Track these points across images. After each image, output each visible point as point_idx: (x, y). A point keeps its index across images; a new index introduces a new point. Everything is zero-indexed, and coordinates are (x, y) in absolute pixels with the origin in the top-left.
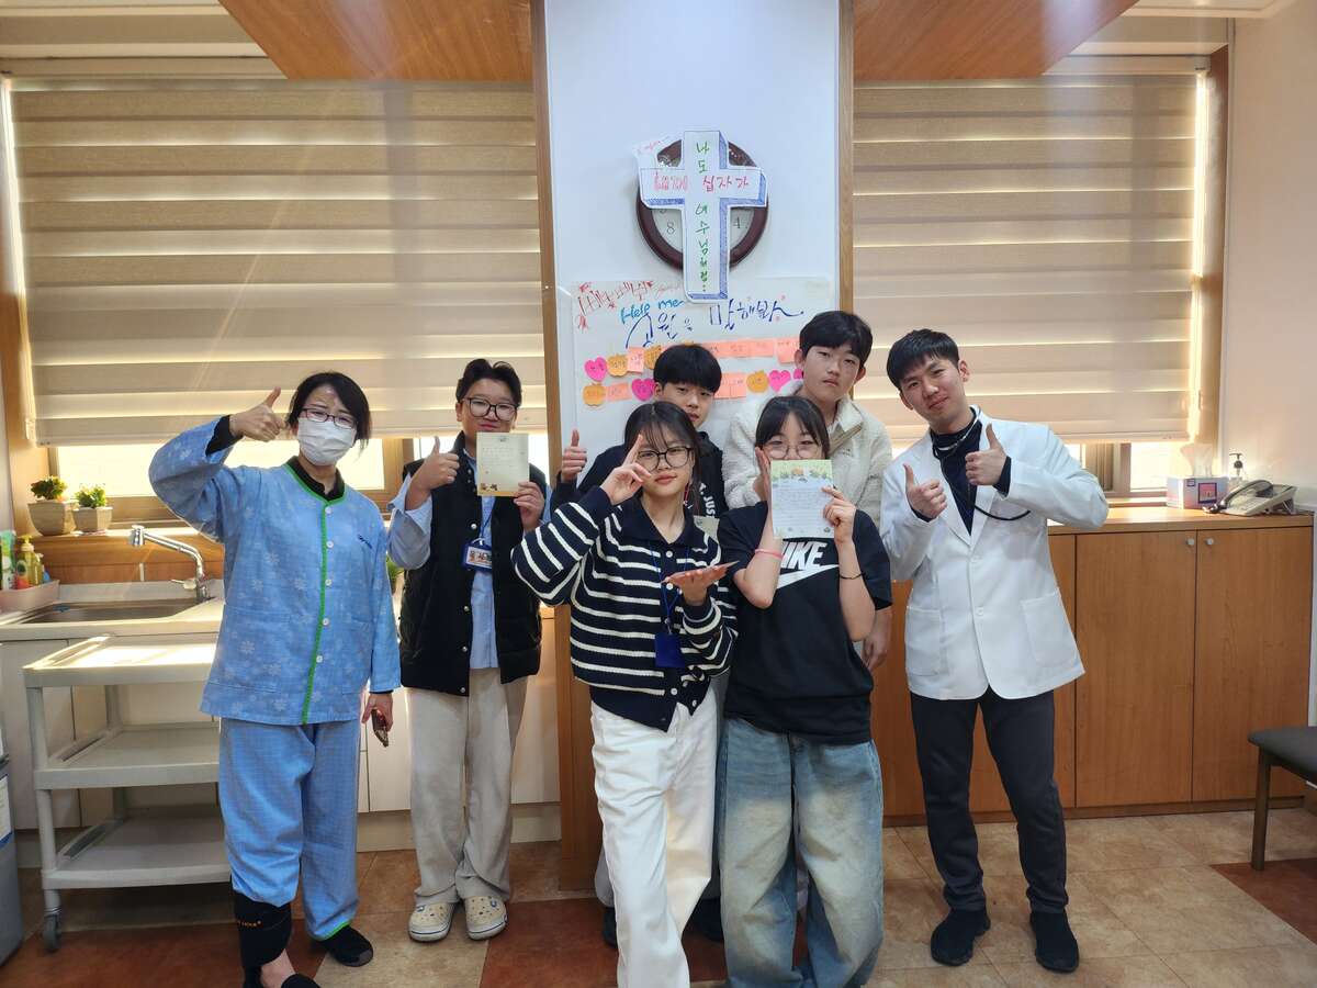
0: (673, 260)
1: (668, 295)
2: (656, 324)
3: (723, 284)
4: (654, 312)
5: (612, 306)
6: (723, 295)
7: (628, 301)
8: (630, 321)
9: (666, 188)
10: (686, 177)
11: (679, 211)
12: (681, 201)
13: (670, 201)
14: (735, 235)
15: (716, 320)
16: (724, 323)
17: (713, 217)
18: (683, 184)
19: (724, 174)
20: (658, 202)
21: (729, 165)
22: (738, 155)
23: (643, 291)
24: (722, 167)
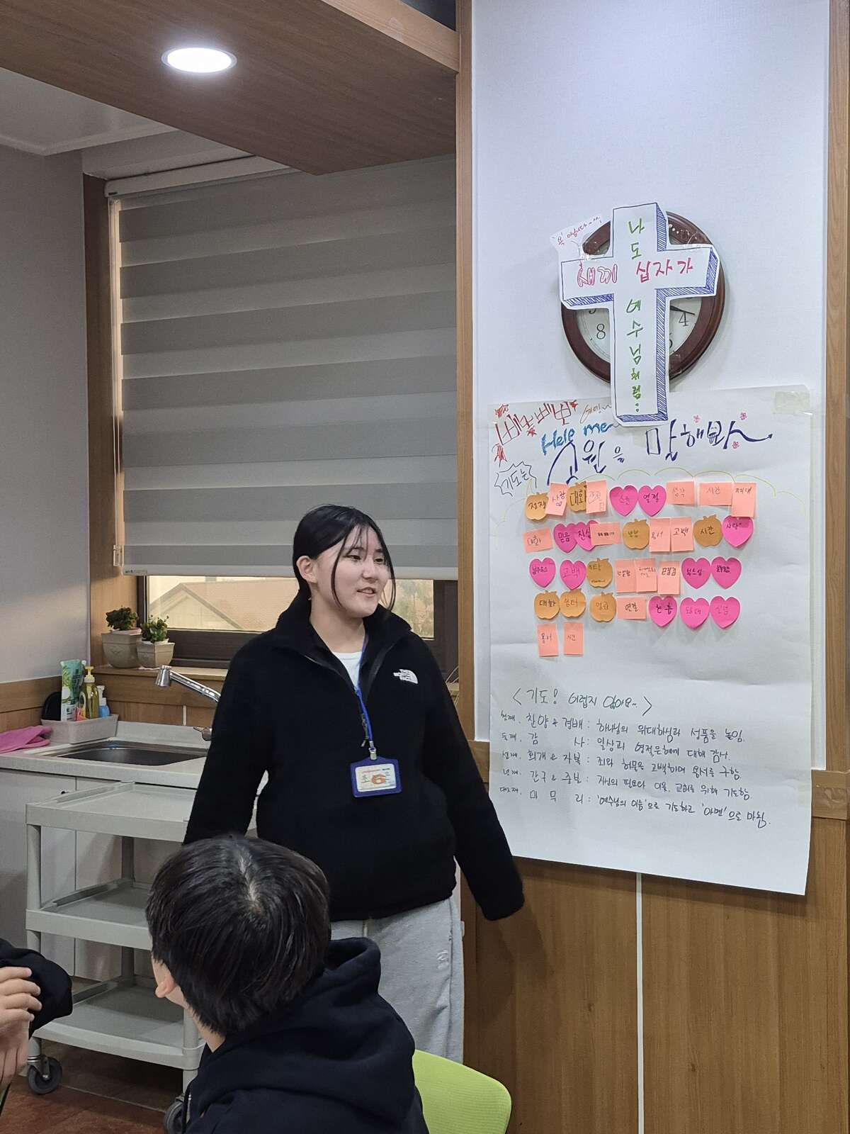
0: (600, 369)
1: (596, 418)
2: (582, 454)
3: (662, 401)
4: (580, 440)
5: (532, 432)
6: (662, 415)
7: (550, 426)
9: (592, 282)
10: (615, 267)
11: (605, 310)
12: (609, 298)
13: (595, 299)
14: (682, 333)
15: (654, 449)
17: (648, 315)
18: (613, 275)
19: (663, 257)
20: (582, 301)
21: (669, 245)
22: (683, 232)
23: (566, 413)
24: (661, 248)
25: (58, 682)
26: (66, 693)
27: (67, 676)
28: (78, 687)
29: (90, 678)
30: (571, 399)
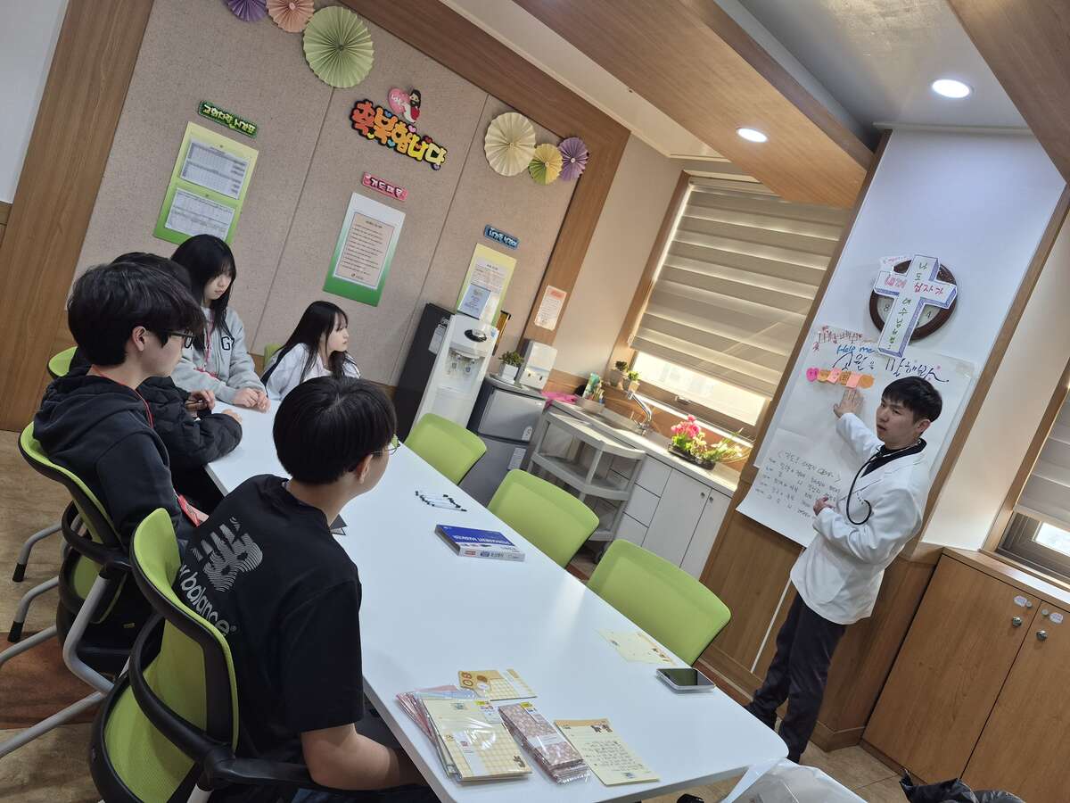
0: (879, 324)
1: (868, 345)
2: (854, 359)
3: (902, 348)
4: (856, 352)
5: (835, 342)
6: (900, 354)
7: (845, 342)
8: (841, 354)
9: (891, 284)
10: (906, 281)
11: (893, 299)
12: (897, 294)
13: (890, 292)
14: (925, 321)
15: (889, 368)
16: (894, 371)
17: (911, 308)
18: (903, 284)
19: (930, 284)
20: (883, 291)
21: (935, 279)
22: (945, 275)
23: (855, 339)
24: (931, 280)
25: (586, 382)
26: (588, 387)
27: (592, 380)
28: (594, 387)
29: (600, 385)
30: (860, 333)
